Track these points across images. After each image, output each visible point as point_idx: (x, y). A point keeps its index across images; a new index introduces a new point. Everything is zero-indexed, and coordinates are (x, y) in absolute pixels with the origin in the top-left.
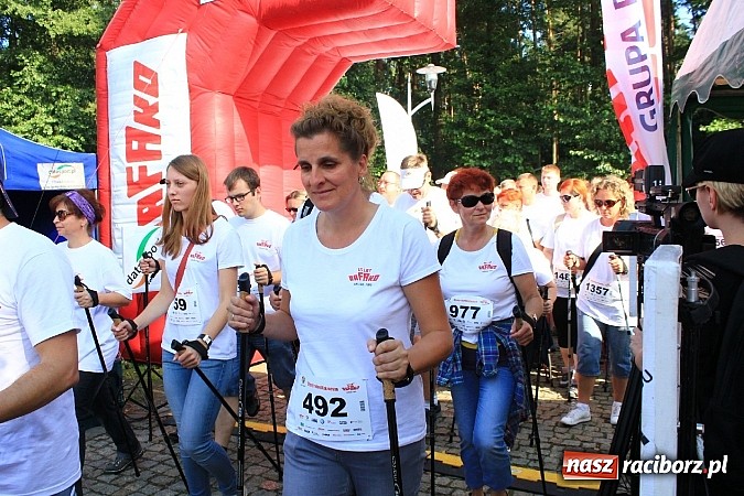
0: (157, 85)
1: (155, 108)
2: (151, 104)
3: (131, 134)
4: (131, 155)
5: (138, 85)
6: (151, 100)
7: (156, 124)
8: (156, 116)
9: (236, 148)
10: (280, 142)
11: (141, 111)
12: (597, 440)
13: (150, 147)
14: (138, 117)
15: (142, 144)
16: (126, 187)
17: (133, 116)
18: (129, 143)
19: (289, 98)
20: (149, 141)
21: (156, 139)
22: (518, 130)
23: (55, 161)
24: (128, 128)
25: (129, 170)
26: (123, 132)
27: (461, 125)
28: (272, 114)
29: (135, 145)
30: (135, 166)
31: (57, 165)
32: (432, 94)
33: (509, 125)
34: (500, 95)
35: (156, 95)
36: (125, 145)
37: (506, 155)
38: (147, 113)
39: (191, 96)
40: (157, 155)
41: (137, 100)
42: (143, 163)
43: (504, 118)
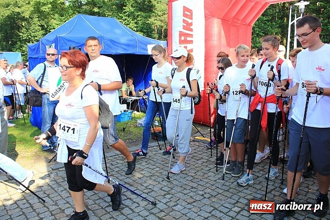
0: (192, 15)
1: (191, 24)
2: (189, 22)
3: (181, 34)
4: (181, 42)
5: (185, 15)
6: (190, 21)
7: (191, 30)
8: (191, 27)
9: (222, 40)
10: (238, 38)
11: (185, 25)
13: (189, 39)
14: (184, 28)
15: (186, 38)
17: (182, 27)
18: (180, 37)
19: (243, 19)
20: (188, 37)
21: (191, 36)
24: (180, 32)
26: (178, 33)
28: (236, 26)
29: (183, 38)
32: (302, 15)
35: (192, 19)
36: (178, 38)
38: (188, 26)
39: (205, 19)
40: (191, 42)
41: (184, 21)
42: (185, 45)
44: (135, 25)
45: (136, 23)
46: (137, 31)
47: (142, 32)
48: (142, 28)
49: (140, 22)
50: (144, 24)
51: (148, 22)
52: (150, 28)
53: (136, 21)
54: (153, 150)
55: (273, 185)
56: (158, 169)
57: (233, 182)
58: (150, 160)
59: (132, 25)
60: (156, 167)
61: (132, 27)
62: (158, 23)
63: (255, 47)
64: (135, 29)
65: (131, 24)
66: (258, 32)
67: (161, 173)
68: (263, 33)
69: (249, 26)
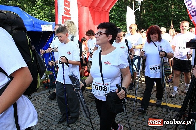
0: (70, 5)
1: (69, 11)
5: (65, 5)
6: (68, 9)
7: (70, 15)
8: (70, 13)
9: (89, 21)
12: (180, 97)
14: (65, 13)
17: (64, 13)
18: (63, 19)
19: (103, 8)
20: (68, 19)
21: (70, 18)
22: (162, 16)
23: (45, 24)
26: (62, 17)
27: (146, 15)
28: (99, 12)
29: (64, 20)
31: (46, 25)
32: (140, 7)
33: (160, 15)
35: (70, 7)
36: (62, 20)
37: (159, 23)
38: (67, 12)
39: (78, 7)
41: (65, 9)
43: (158, 13)
44: (44, 14)
45: (44, 13)
46: (45, 17)
48: (48, 15)
49: (46, 12)
50: (49, 12)
51: (52, 12)
54: (43, 96)
55: (121, 118)
56: (42, 111)
57: (93, 118)
58: (38, 104)
59: (42, 14)
60: (41, 110)
61: (42, 15)
64: (44, 16)
67: (43, 115)
69: (107, 12)
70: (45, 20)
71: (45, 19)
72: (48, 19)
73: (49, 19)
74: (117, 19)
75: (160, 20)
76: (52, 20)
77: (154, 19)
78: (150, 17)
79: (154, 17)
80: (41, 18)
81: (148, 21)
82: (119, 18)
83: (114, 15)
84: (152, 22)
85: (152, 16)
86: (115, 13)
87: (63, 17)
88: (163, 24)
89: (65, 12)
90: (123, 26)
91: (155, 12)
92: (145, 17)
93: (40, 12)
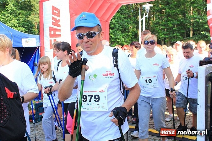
0: (60, 13)
1: (59, 21)
2: (58, 19)
3: (51, 29)
4: (51, 36)
5: (53, 13)
6: (58, 18)
7: (59, 26)
8: (59, 23)
11: (54, 21)
13: (57, 33)
14: (53, 24)
15: (55, 32)
16: (49, 46)
18: (50, 32)
19: (101, 17)
20: (57, 31)
21: (59, 30)
22: (178, 25)
23: (27, 38)
24: (50, 27)
25: (51, 41)
26: (48, 29)
27: (157, 23)
29: (52, 33)
30: (53, 39)
32: (148, 14)
33: (175, 23)
34: (172, 13)
35: (59, 16)
37: (174, 33)
38: (56, 22)
39: (70, 17)
40: (59, 36)
41: (53, 18)
42: (55, 38)
43: (173, 21)
44: (17, 22)
45: (18, 20)
46: (19, 26)
47: (24, 27)
48: (24, 24)
49: (21, 19)
50: (25, 20)
51: (28, 19)
52: (31, 24)
53: (17, 18)
59: (15, 21)
61: (15, 23)
62: (38, 20)
63: (116, 38)
64: (17, 25)
65: (13, 21)
66: (117, 27)
68: (122, 27)
69: (107, 22)
70: (20, 30)
71: (19, 28)
72: (23, 29)
73: (25, 28)
74: (118, 29)
75: (175, 30)
76: (29, 30)
77: (168, 29)
78: (162, 26)
79: (168, 25)
80: (14, 28)
81: (159, 31)
82: (120, 28)
83: (114, 24)
84: (164, 33)
85: (165, 25)
86: (115, 21)
87: (51, 28)
88: (179, 34)
89: (53, 22)
90: (127, 38)
91: (168, 19)
92: (155, 25)
93: (13, 19)
